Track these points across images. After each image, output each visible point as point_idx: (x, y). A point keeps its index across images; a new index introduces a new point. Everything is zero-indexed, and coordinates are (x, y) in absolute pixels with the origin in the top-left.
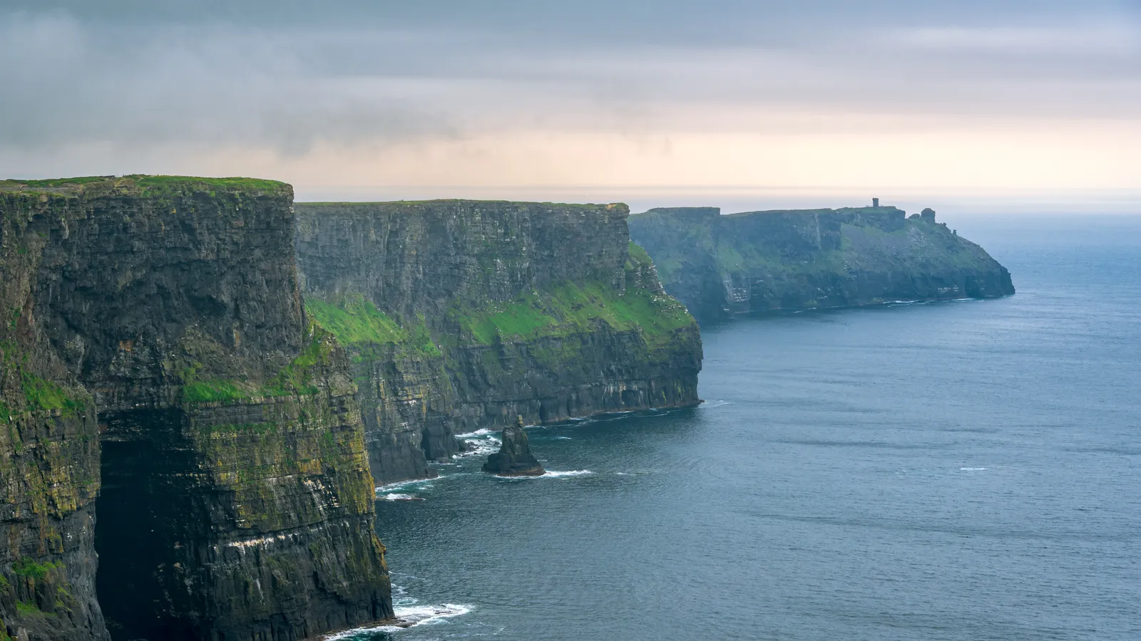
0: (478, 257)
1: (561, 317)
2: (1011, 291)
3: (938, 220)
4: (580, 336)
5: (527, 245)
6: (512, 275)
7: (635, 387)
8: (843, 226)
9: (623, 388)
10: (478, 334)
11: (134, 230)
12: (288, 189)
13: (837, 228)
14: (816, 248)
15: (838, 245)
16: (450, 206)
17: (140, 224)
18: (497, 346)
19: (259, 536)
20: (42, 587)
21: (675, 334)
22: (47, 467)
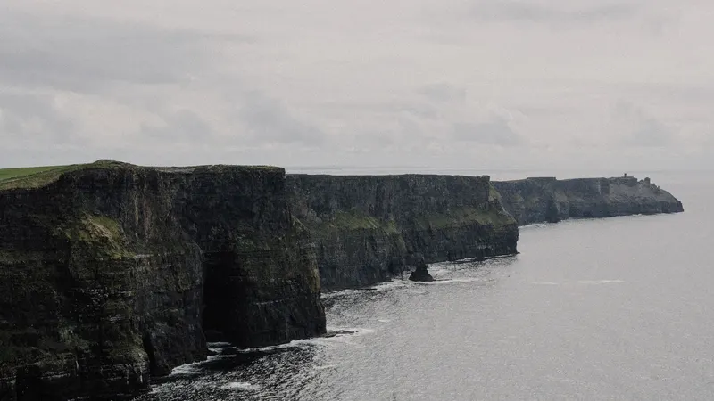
0: (423, 196)
1: (458, 220)
2: (682, 210)
3: (651, 182)
4: (466, 227)
5: (446, 192)
6: (438, 204)
7: (490, 247)
8: (610, 185)
9: (484, 247)
10: (421, 226)
11: (216, 185)
12: (283, 170)
13: (608, 185)
14: (598, 193)
15: (608, 193)
16: (411, 176)
17: (218, 183)
18: (430, 231)
19: (267, 300)
20: (171, 317)
21: (506, 226)
22: (176, 273)
